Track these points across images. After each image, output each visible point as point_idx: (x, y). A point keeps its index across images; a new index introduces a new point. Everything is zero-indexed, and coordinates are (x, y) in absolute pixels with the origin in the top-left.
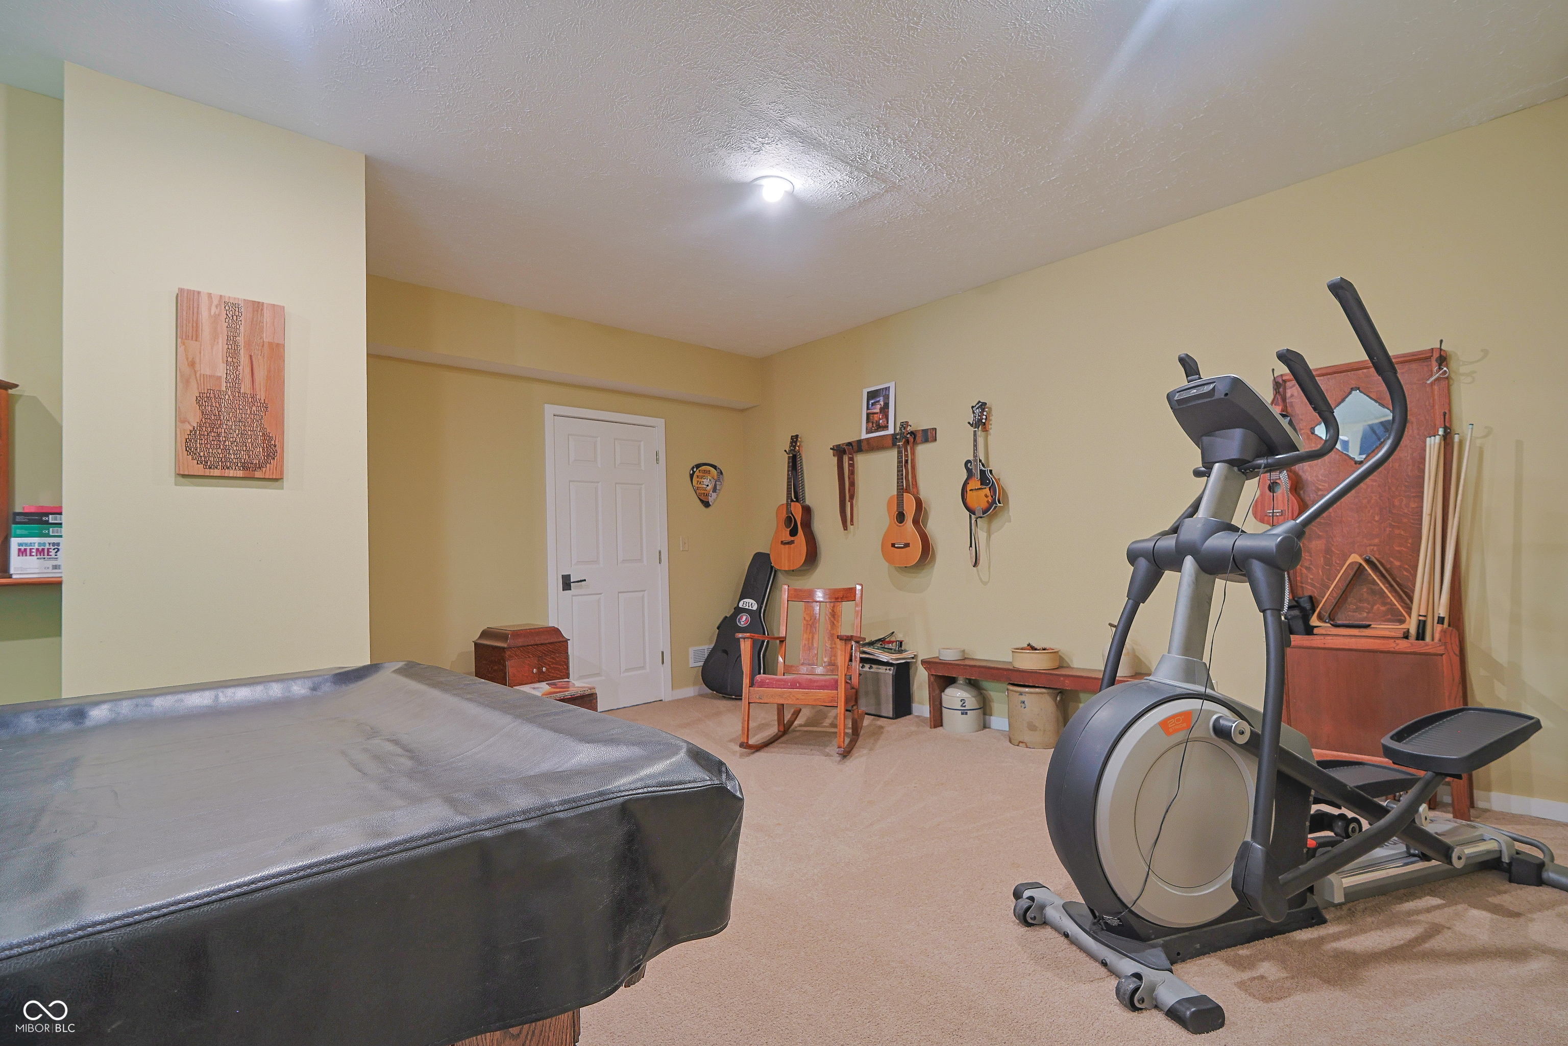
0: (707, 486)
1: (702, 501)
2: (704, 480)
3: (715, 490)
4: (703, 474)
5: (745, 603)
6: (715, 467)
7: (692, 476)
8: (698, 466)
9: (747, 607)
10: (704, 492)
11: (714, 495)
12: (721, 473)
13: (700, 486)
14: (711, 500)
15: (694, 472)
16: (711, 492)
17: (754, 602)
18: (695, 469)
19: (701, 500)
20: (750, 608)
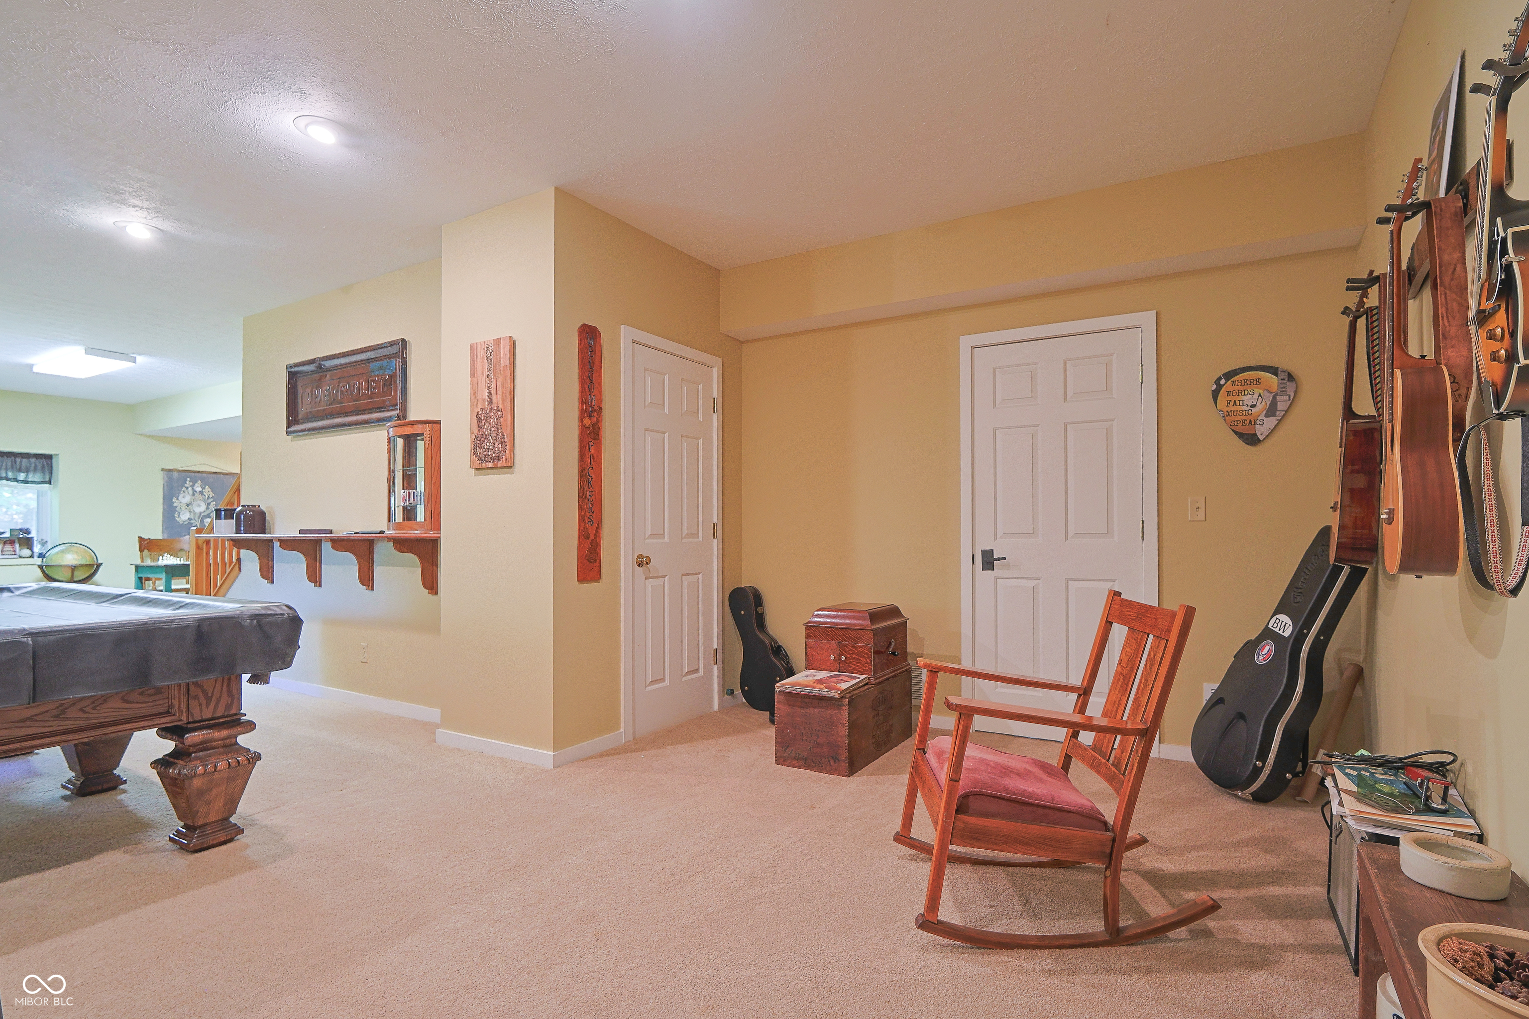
0: (1253, 406)
1: (1240, 435)
2: (1244, 398)
3: (1271, 411)
4: (1241, 388)
5: (1278, 621)
6: (1274, 371)
7: (1215, 395)
8: (1229, 376)
9: (1277, 630)
10: (1244, 418)
11: (1271, 422)
12: (1291, 377)
13: (1235, 408)
14: (1261, 431)
15: (1220, 387)
16: (1262, 417)
17: (1289, 622)
18: (1223, 382)
19: (1236, 433)
20: (1281, 632)
